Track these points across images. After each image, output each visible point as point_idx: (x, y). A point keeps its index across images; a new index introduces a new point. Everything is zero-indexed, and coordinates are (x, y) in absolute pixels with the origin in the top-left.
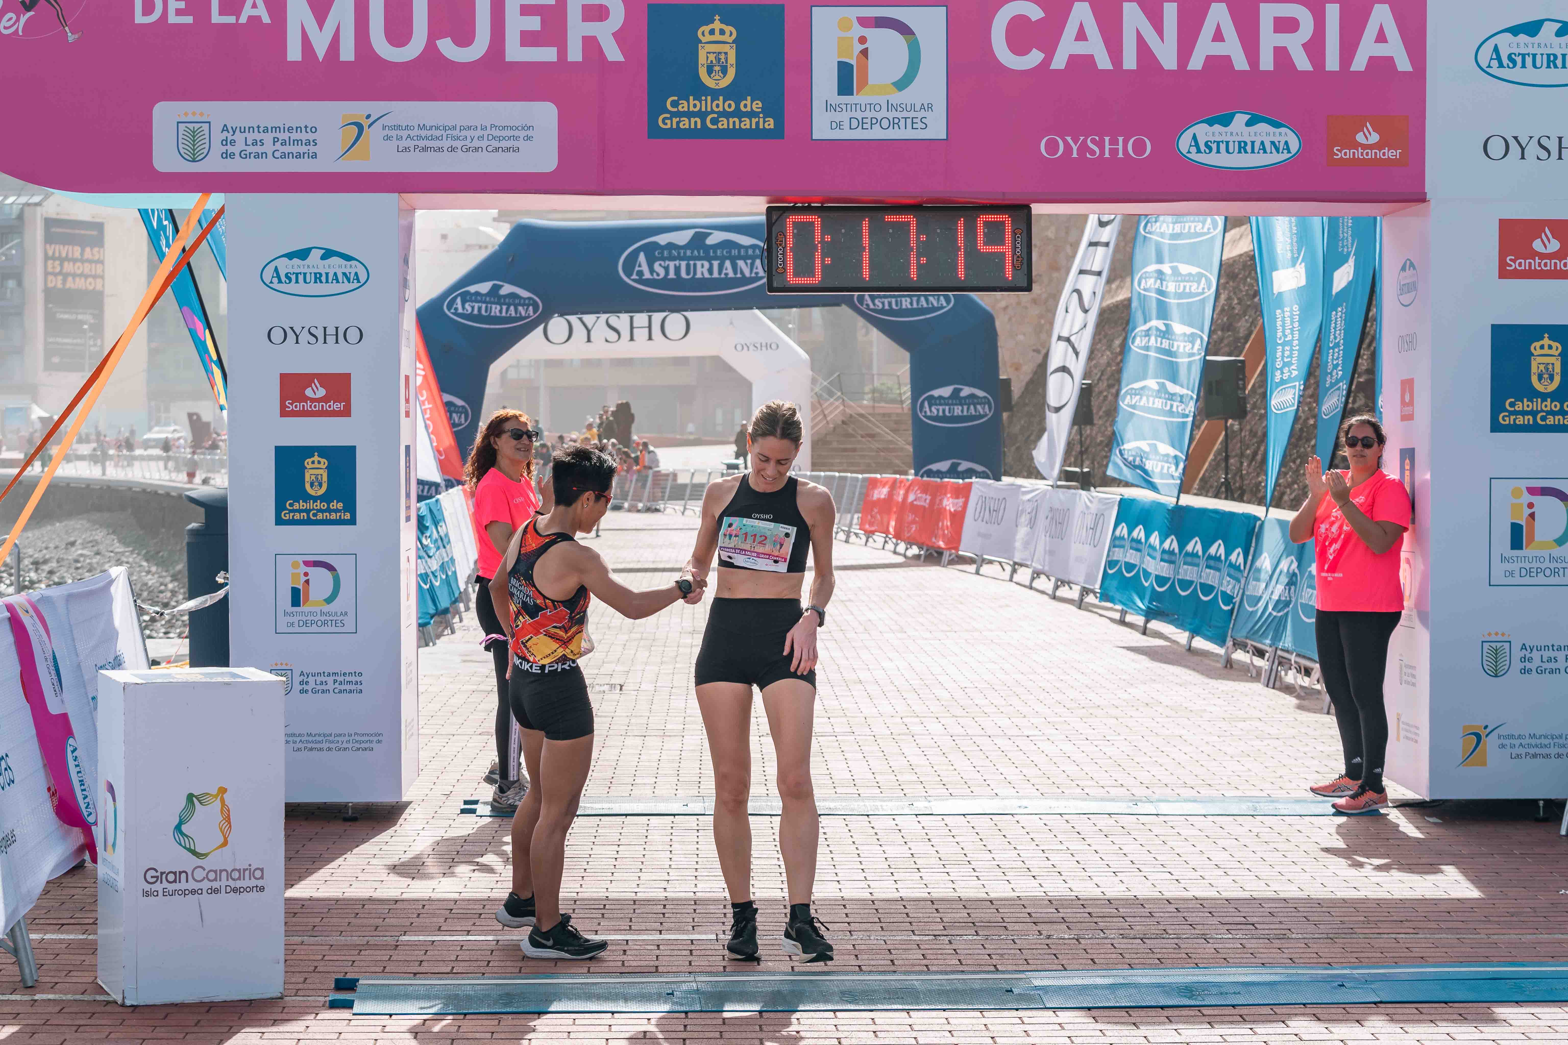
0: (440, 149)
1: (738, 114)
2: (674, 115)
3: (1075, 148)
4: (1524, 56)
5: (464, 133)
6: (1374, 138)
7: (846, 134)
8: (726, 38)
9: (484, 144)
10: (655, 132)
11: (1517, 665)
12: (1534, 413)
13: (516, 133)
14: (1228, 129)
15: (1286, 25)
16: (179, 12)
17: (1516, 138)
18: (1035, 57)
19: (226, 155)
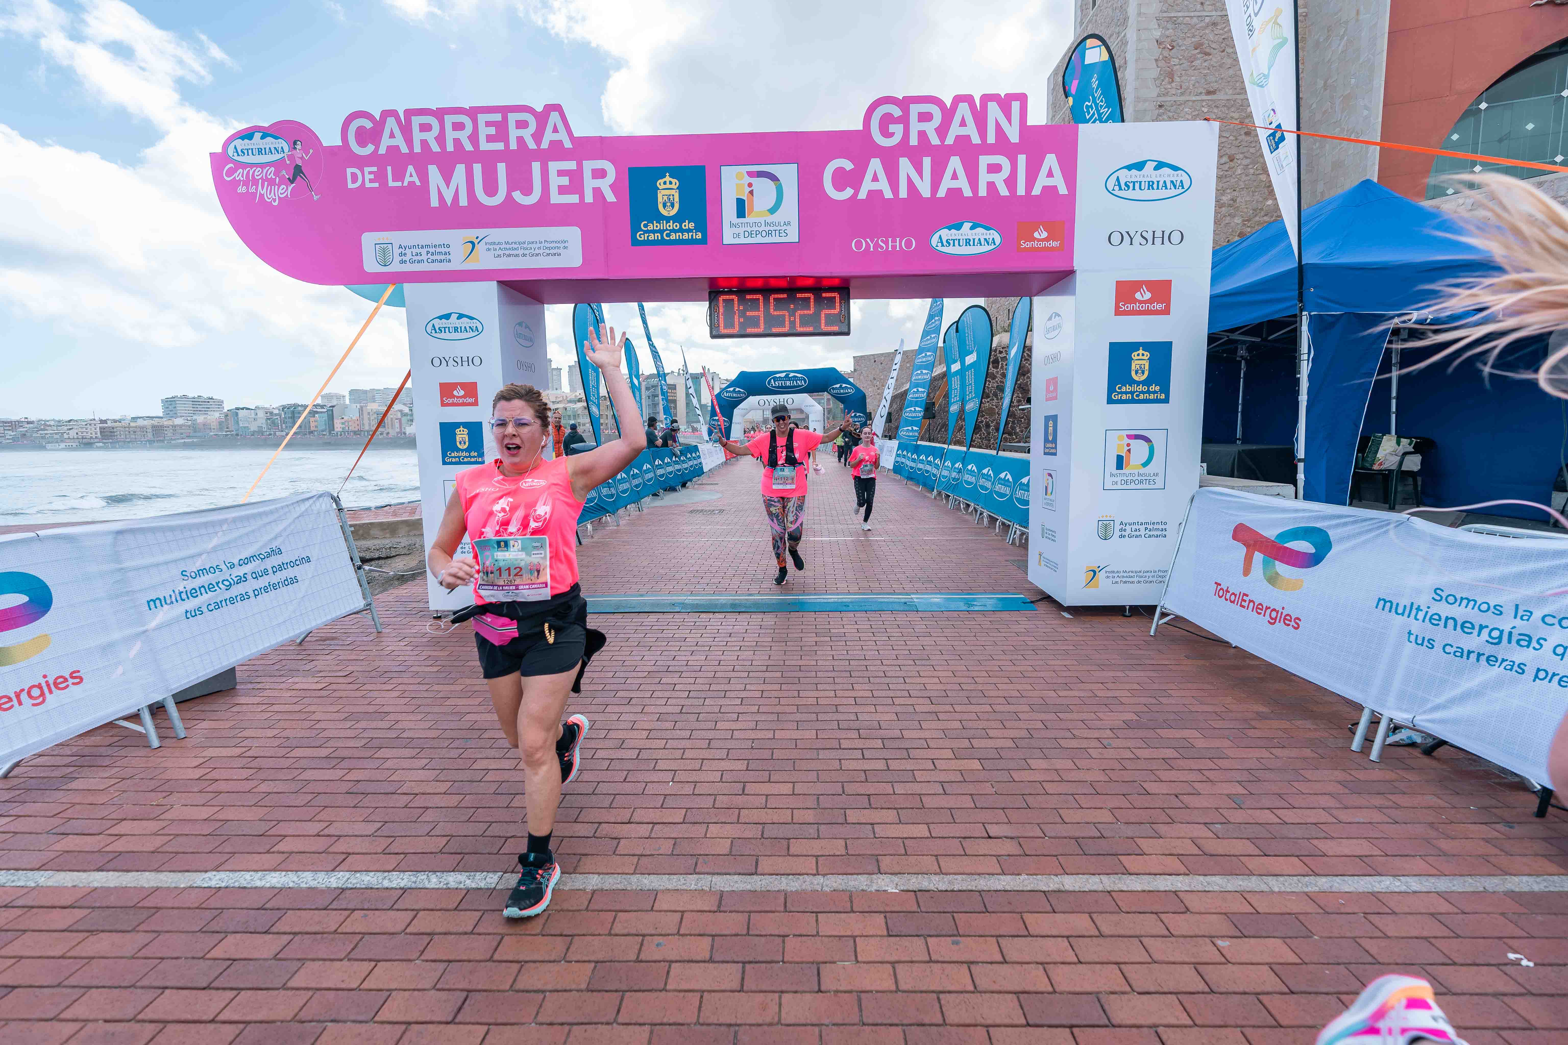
0: (517, 255)
1: (681, 230)
2: (645, 232)
3: (872, 246)
4: (1134, 183)
5: (530, 245)
6: (1045, 235)
7: (742, 241)
8: (673, 186)
9: (541, 251)
10: (635, 242)
11: (1117, 533)
12: (1132, 393)
13: (559, 245)
14: (960, 232)
15: (994, 169)
16: (371, 181)
17: (1128, 233)
18: (849, 192)
19: (402, 262)
